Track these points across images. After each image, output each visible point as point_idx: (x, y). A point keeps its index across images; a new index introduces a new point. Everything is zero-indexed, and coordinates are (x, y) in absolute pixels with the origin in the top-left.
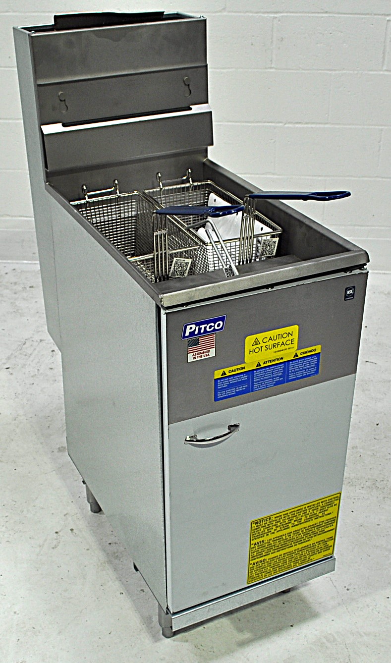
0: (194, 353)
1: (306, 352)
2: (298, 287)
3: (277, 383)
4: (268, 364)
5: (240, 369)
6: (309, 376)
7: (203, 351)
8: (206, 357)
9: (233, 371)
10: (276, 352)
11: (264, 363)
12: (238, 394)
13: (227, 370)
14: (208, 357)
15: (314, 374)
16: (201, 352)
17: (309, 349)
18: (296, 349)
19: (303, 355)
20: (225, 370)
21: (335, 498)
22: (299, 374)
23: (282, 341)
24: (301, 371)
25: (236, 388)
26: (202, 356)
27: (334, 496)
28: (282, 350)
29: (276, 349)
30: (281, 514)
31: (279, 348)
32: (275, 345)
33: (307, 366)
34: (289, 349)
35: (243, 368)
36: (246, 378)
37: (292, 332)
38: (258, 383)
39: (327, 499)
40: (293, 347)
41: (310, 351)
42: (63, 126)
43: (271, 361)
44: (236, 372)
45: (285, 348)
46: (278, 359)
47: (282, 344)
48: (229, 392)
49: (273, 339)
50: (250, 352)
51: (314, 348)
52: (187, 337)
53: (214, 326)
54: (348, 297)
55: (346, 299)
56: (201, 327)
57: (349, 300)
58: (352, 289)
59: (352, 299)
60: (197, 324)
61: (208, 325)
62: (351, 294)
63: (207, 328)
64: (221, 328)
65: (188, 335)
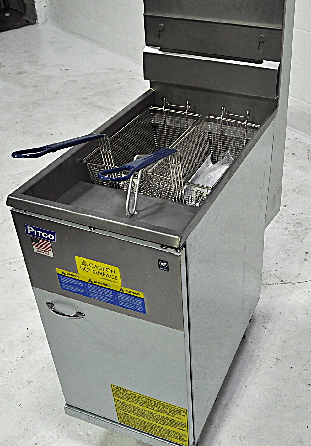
0: (38, 248)
1: (130, 292)
2: (111, 238)
3: (108, 302)
4: (97, 284)
5: (75, 276)
6: (138, 311)
7: (44, 249)
8: (46, 255)
9: (70, 275)
10: (103, 279)
12: (77, 292)
13: (66, 272)
14: (48, 255)
15: (141, 311)
16: (43, 249)
17: (133, 291)
18: (121, 285)
19: (128, 293)
20: (65, 272)
21: (182, 410)
22: (128, 305)
23: (106, 273)
24: (128, 303)
25: (76, 288)
26: (43, 253)
27: (181, 409)
28: (108, 280)
29: (103, 277)
30: (135, 394)
31: (105, 277)
32: (101, 273)
33: (133, 302)
34: (114, 282)
35: (78, 277)
36: (82, 285)
37: (114, 271)
38: (93, 294)
39: (174, 407)
40: (118, 283)
41: (134, 293)
42: (160, 50)
43: (100, 283)
44: (73, 277)
45: (110, 279)
46: (106, 285)
47: (107, 275)
48: (71, 288)
49: (98, 268)
50: (81, 268)
51: (137, 292)
52: (29, 234)
53: (48, 236)
54: (163, 268)
55: (161, 268)
56: (38, 231)
57: (163, 270)
58: (164, 263)
59: (166, 271)
60: (35, 229)
61: (42, 233)
62: (164, 266)
63: (43, 235)
64: (54, 240)
65: (30, 233)
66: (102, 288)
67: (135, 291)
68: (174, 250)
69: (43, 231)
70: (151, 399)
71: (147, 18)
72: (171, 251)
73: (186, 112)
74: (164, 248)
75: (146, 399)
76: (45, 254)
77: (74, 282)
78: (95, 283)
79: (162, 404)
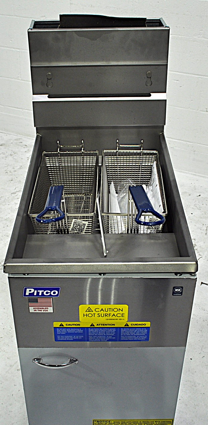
0: (35, 307)
1: (135, 325)
4: (100, 326)
5: (75, 325)
6: (140, 341)
7: (42, 307)
8: (44, 312)
9: (69, 325)
10: (107, 320)
11: (98, 325)
12: (74, 340)
14: (47, 312)
15: (144, 340)
16: (41, 307)
17: (139, 323)
18: (127, 320)
19: (133, 326)
20: (63, 323)
21: (167, 422)
22: (130, 338)
23: (112, 313)
24: (132, 336)
25: (73, 336)
26: (41, 310)
27: (167, 420)
28: (114, 319)
29: (108, 318)
30: (118, 421)
31: (111, 317)
32: (106, 314)
33: (138, 334)
34: (120, 319)
35: (78, 325)
36: (81, 331)
37: (122, 309)
38: (93, 337)
39: (160, 421)
40: (124, 319)
41: (140, 325)
42: (49, 97)
43: (103, 325)
44: (73, 326)
45: (117, 318)
46: (110, 325)
47: (114, 315)
48: (67, 337)
49: (104, 310)
50: (84, 315)
51: (143, 323)
52: (27, 296)
53: (50, 293)
54: (178, 294)
55: (174, 294)
56: (38, 291)
57: (177, 295)
58: (179, 288)
59: (180, 295)
60: (35, 289)
61: (44, 291)
62: (179, 292)
63: (45, 293)
64: (57, 295)
65: (28, 294)
66: (105, 329)
67: (141, 323)
68: (189, 275)
69: (45, 289)
70: (135, 421)
71: (33, 69)
72: (187, 276)
73: (82, 151)
74: (178, 275)
75: (130, 423)
76: (42, 312)
77: (72, 331)
78: (98, 326)
79: (148, 422)
